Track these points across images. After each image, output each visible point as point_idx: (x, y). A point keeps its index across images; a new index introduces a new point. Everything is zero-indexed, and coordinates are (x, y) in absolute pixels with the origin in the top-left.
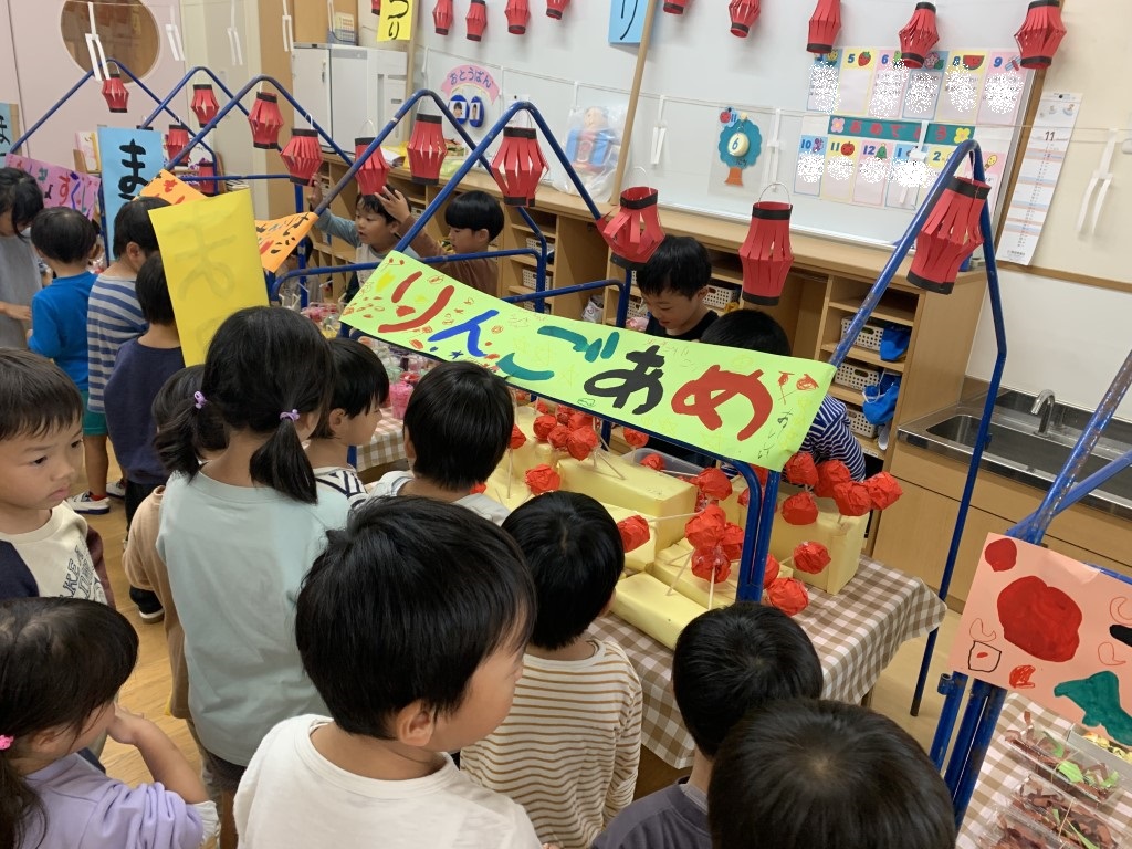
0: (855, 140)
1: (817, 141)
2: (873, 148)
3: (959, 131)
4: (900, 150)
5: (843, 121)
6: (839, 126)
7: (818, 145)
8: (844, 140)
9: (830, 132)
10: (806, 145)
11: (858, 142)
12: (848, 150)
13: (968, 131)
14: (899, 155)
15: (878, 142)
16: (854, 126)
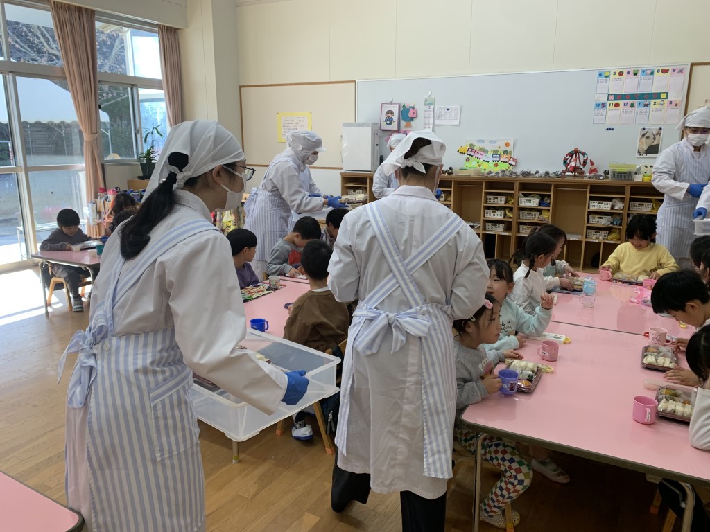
0: (619, 102)
1: (603, 104)
3: (662, 94)
6: (612, 98)
7: (604, 105)
8: (616, 102)
9: (608, 100)
10: (597, 105)
11: (621, 102)
12: (617, 105)
13: (665, 94)
15: (630, 102)
16: (618, 97)
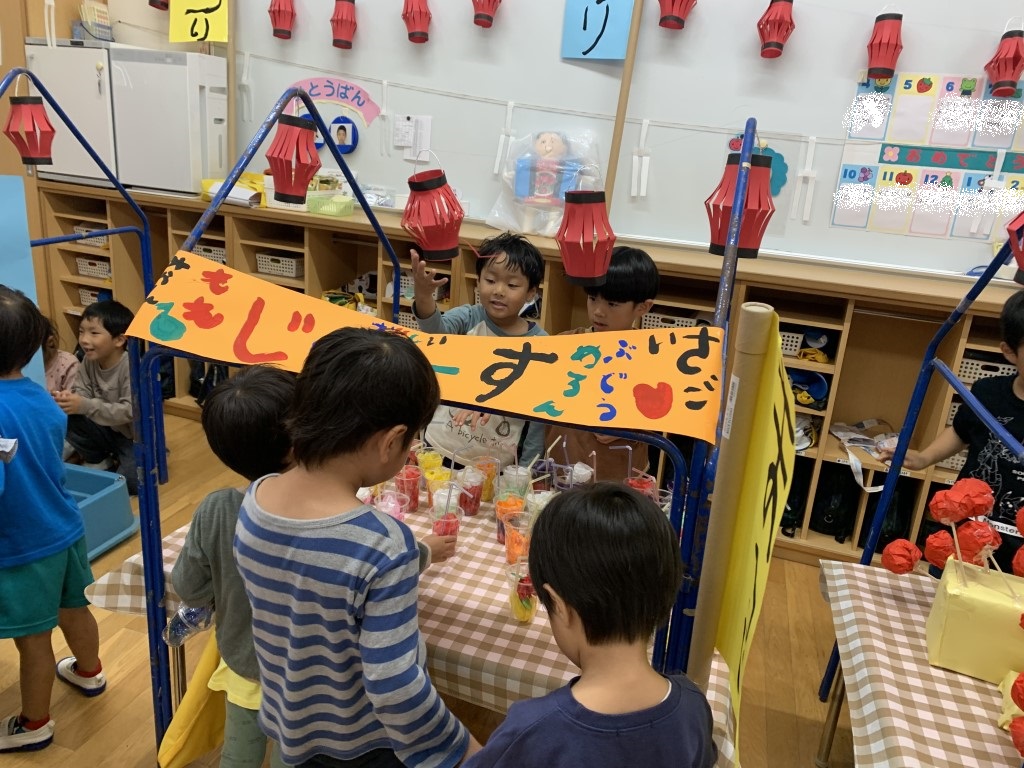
2: (936, 177)
4: (970, 179)
5: (897, 150)
14: (969, 184)
